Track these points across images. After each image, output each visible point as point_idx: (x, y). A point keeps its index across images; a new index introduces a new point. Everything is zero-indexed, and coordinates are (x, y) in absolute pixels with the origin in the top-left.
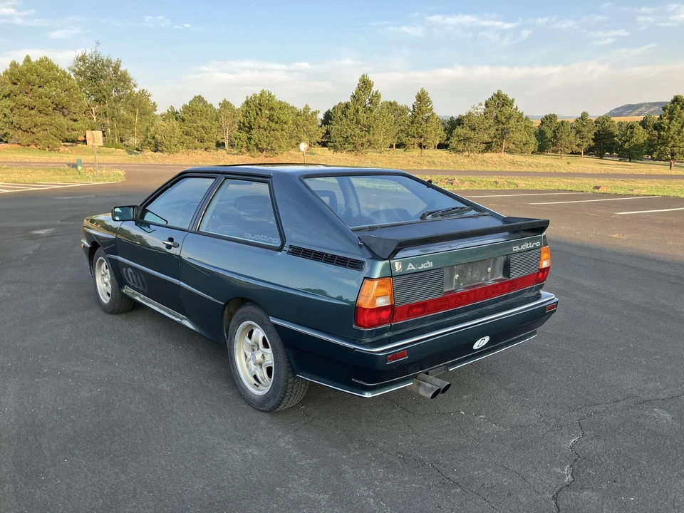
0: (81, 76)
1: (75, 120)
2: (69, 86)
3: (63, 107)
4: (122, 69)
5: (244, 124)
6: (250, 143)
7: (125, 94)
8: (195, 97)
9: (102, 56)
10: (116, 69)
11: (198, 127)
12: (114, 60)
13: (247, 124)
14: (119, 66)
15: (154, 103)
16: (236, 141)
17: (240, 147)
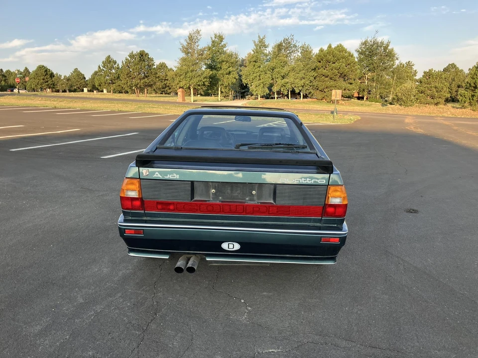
0: (362, 54)
1: (351, 84)
2: (351, 61)
3: (345, 76)
4: (390, 48)
5: (470, 84)
6: (473, 100)
7: (389, 65)
8: (449, 65)
9: (378, 40)
10: (386, 48)
11: (431, 87)
12: (385, 43)
13: (473, 85)
14: (388, 47)
15: (415, 71)
16: (461, 98)
17: (463, 102)
